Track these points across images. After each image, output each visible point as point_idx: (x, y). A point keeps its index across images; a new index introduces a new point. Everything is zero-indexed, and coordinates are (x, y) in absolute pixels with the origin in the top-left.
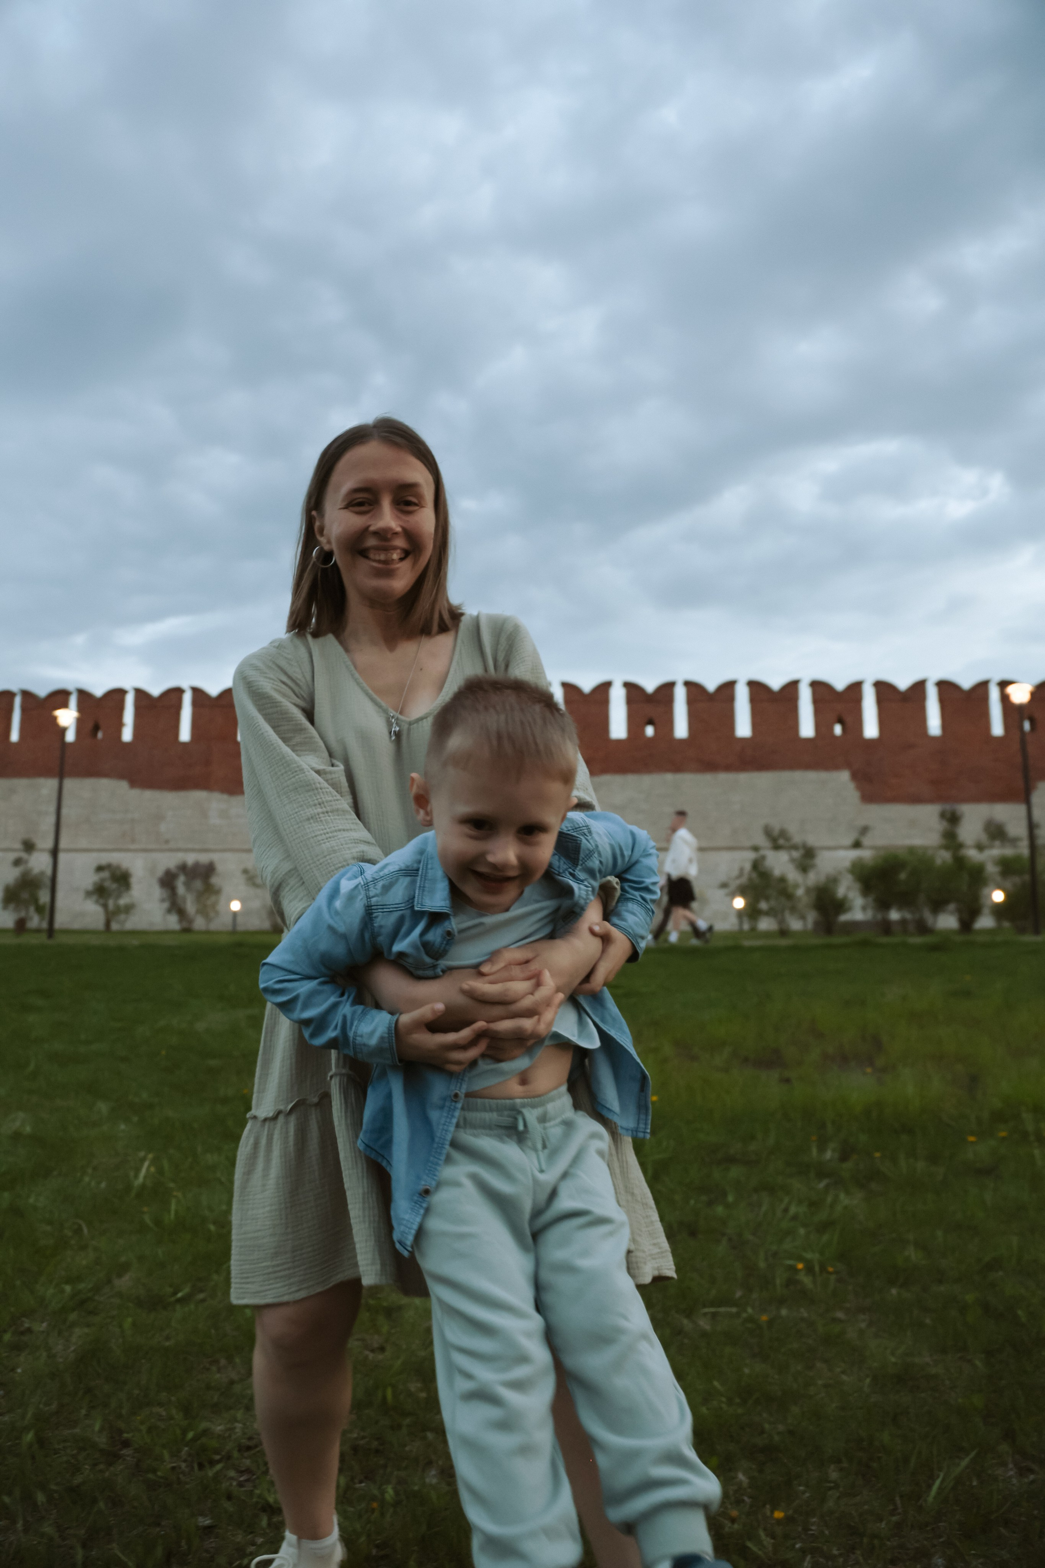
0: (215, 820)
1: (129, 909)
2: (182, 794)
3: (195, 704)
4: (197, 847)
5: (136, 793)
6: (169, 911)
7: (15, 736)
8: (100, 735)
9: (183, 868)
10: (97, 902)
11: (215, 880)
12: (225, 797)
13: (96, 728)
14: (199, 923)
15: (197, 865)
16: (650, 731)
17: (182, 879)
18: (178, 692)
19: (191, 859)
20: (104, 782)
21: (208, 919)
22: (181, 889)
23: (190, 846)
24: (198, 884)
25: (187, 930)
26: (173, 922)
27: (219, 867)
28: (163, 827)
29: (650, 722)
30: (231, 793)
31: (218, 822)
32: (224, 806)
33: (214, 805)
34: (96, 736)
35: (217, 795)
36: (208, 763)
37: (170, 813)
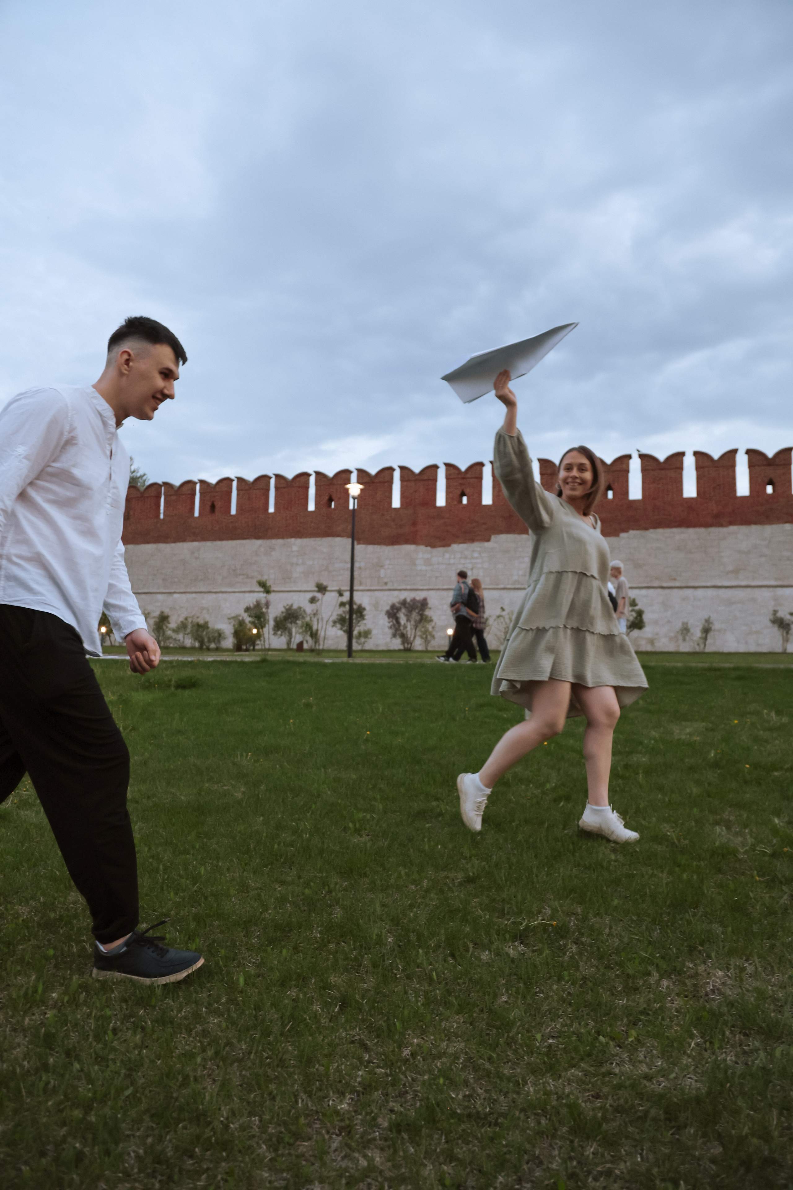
0: (421, 567)
1: (366, 634)
2: (396, 547)
3: (403, 479)
4: (409, 587)
5: (361, 548)
6: (394, 636)
7: (271, 510)
8: (333, 506)
9: (404, 603)
10: (341, 629)
11: (427, 613)
12: (429, 548)
13: (330, 500)
14: (418, 644)
15: (414, 600)
16: (769, 489)
17: (403, 610)
18: (390, 470)
19: (409, 596)
20: (338, 539)
21: (427, 642)
22: (403, 620)
23: (403, 587)
24: (415, 615)
25: (408, 650)
26: (397, 644)
27: (431, 603)
28: (382, 573)
29: (771, 483)
30: (433, 546)
31: (424, 568)
32: (427, 556)
33: (420, 555)
34: (330, 506)
35: (422, 548)
36: (414, 524)
37: (388, 562)
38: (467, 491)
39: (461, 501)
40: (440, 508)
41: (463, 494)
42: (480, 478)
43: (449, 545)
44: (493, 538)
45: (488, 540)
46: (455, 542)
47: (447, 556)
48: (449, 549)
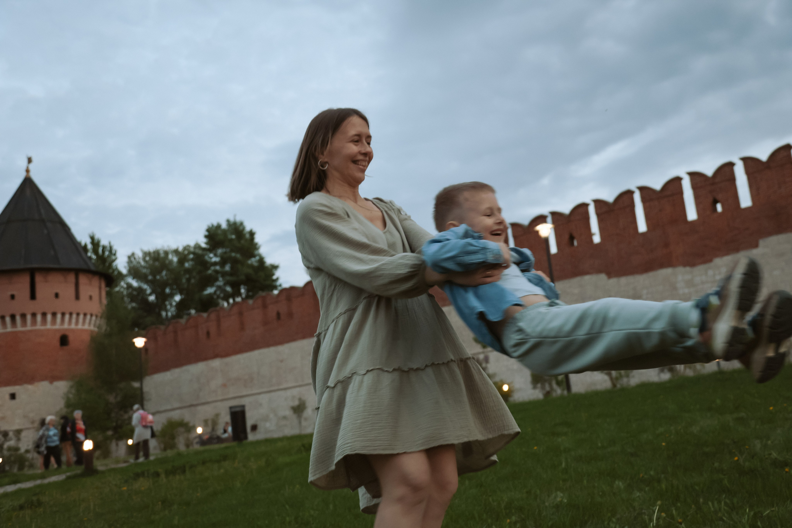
2: (651, 274)
3: (644, 200)
5: (614, 281)
8: (576, 243)
12: (688, 269)
13: (572, 238)
18: (629, 194)
20: (587, 278)
30: (692, 265)
31: (686, 291)
32: (688, 277)
33: (680, 278)
34: (572, 244)
35: (680, 270)
36: (666, 245)
37: (645, 292)
38: (719, 197)
39: (715, 209)
40: (693, 222)
41: (715, 202)
42: (732, 179)
43: (710, 261)
44: (761, 242)
45: (756, 246)
46: (717, 256)
47: (710, 272)
48: (712, 264)
